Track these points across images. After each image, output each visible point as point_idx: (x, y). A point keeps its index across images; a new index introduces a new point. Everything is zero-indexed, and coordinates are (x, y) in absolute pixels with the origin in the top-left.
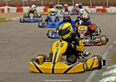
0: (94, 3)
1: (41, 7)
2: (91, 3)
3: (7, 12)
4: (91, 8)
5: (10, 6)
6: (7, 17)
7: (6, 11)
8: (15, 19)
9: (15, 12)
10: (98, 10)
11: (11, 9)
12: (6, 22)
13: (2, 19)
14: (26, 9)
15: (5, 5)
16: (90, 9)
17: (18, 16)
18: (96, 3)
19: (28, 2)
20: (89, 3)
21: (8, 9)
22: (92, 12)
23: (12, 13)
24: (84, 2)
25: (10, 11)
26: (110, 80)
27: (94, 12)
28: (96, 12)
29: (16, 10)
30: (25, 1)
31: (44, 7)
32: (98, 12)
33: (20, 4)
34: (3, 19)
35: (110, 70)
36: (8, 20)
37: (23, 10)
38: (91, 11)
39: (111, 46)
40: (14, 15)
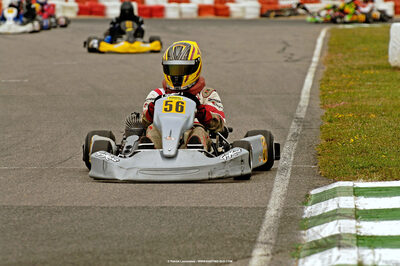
10: (202, 10)
16: (174, 5)
22: (184, 16)
26: (342, 231)
28: (195, 15)
32: (203, 17)
35: (320, 199)
38: (181, 13)
39: (293, 123)
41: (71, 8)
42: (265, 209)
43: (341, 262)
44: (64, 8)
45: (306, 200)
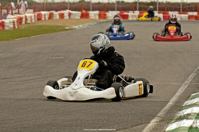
0: (184, 7)
1: (114, 12)
2: (181, 7)
3: (68, 17)
4: (181, 14)
5: (73, 10)
6: (67, 25)
7: (66, 16)
8: (77, 27)
9: (79, 18)
10: (190, 17)
11: (73, 14)
12: (64, 32)
13: (59, 26)
14: (94, 14)
15: (65, 9)
16: (179, 15)
17: (82, 23)
18: (188, 8)
19: (97, 5)
20: (178, 7)
21: (70, 14)
22: (182, 20)
23: (74, 19)
24: (173, 7)
25: (72, 17)
26: (193, 112)
27: (184, 20)
28: (187, 19)
29: (80, 15)
30: (93, 4)
31: (118, 12)
32: (190, 20)
33: (86, 8)
34: (61, 27)
35: (194, 98)
36: (68, 28)
37: (90, 15)
38: (181, 18)
40: (77, 22)
41: (135, 16)
42: (168, 102)
43: (184, 125)
44: (132, 16)
45: (188, 98)
